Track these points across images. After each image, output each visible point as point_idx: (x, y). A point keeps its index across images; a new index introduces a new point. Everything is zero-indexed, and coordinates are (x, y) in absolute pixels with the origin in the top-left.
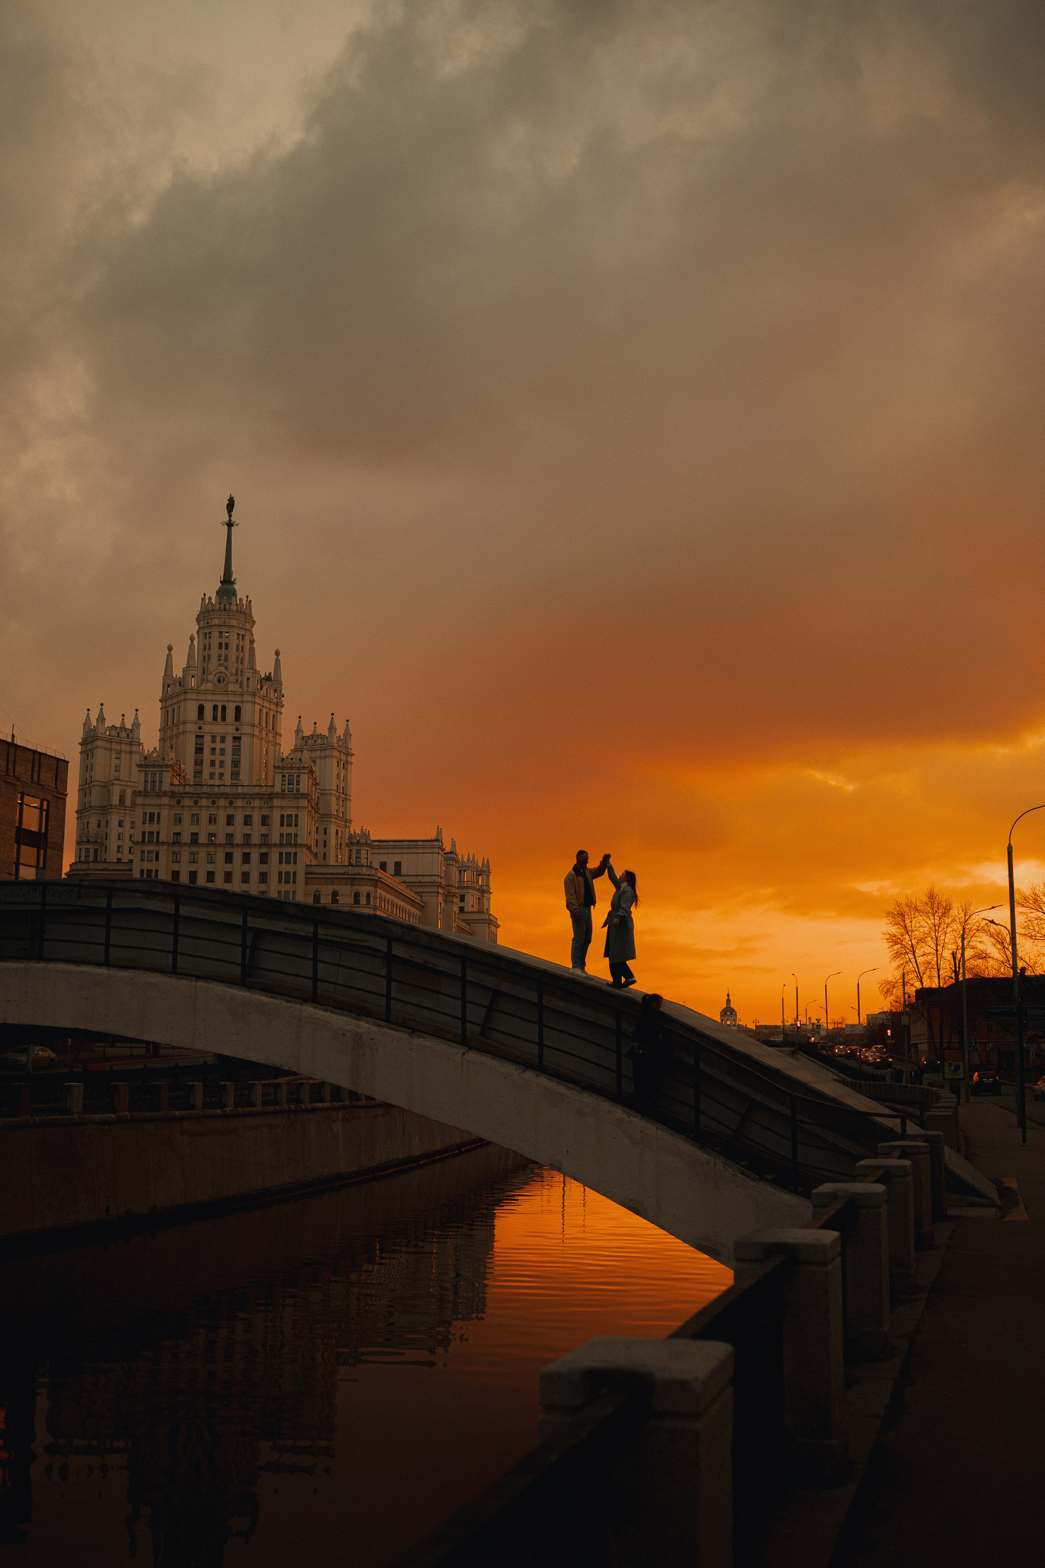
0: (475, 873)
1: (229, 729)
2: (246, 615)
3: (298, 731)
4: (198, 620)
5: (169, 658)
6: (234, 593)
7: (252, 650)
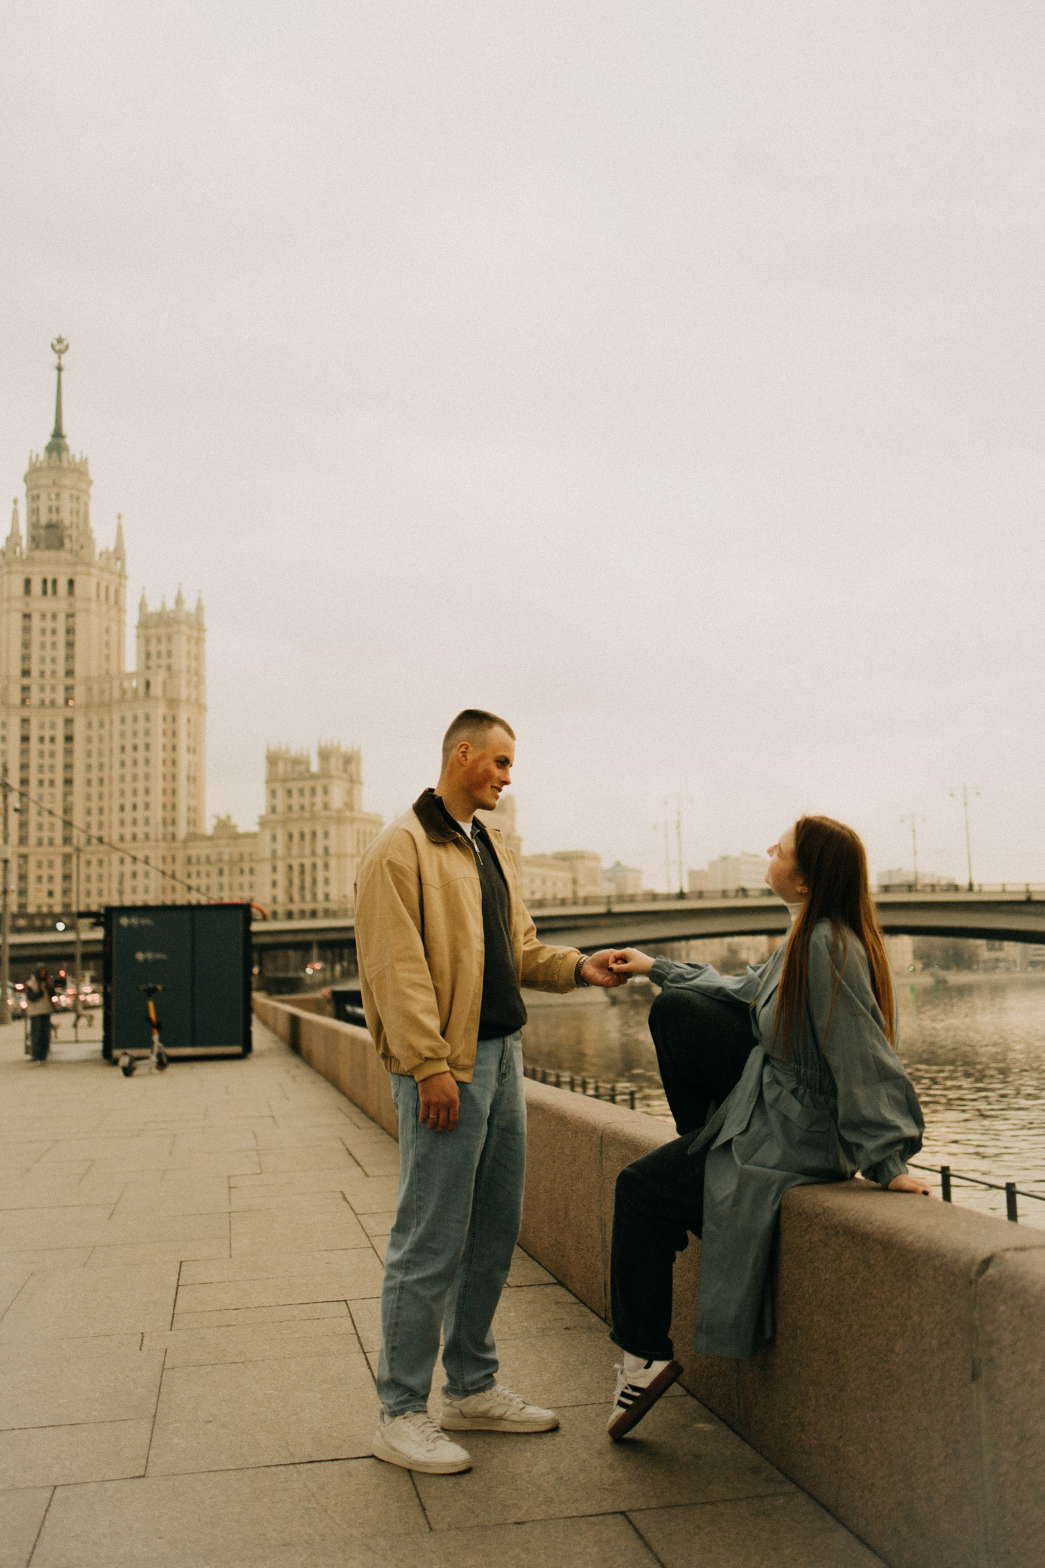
1: (59, 604)
3: (142, 605)
6: (66, 448)
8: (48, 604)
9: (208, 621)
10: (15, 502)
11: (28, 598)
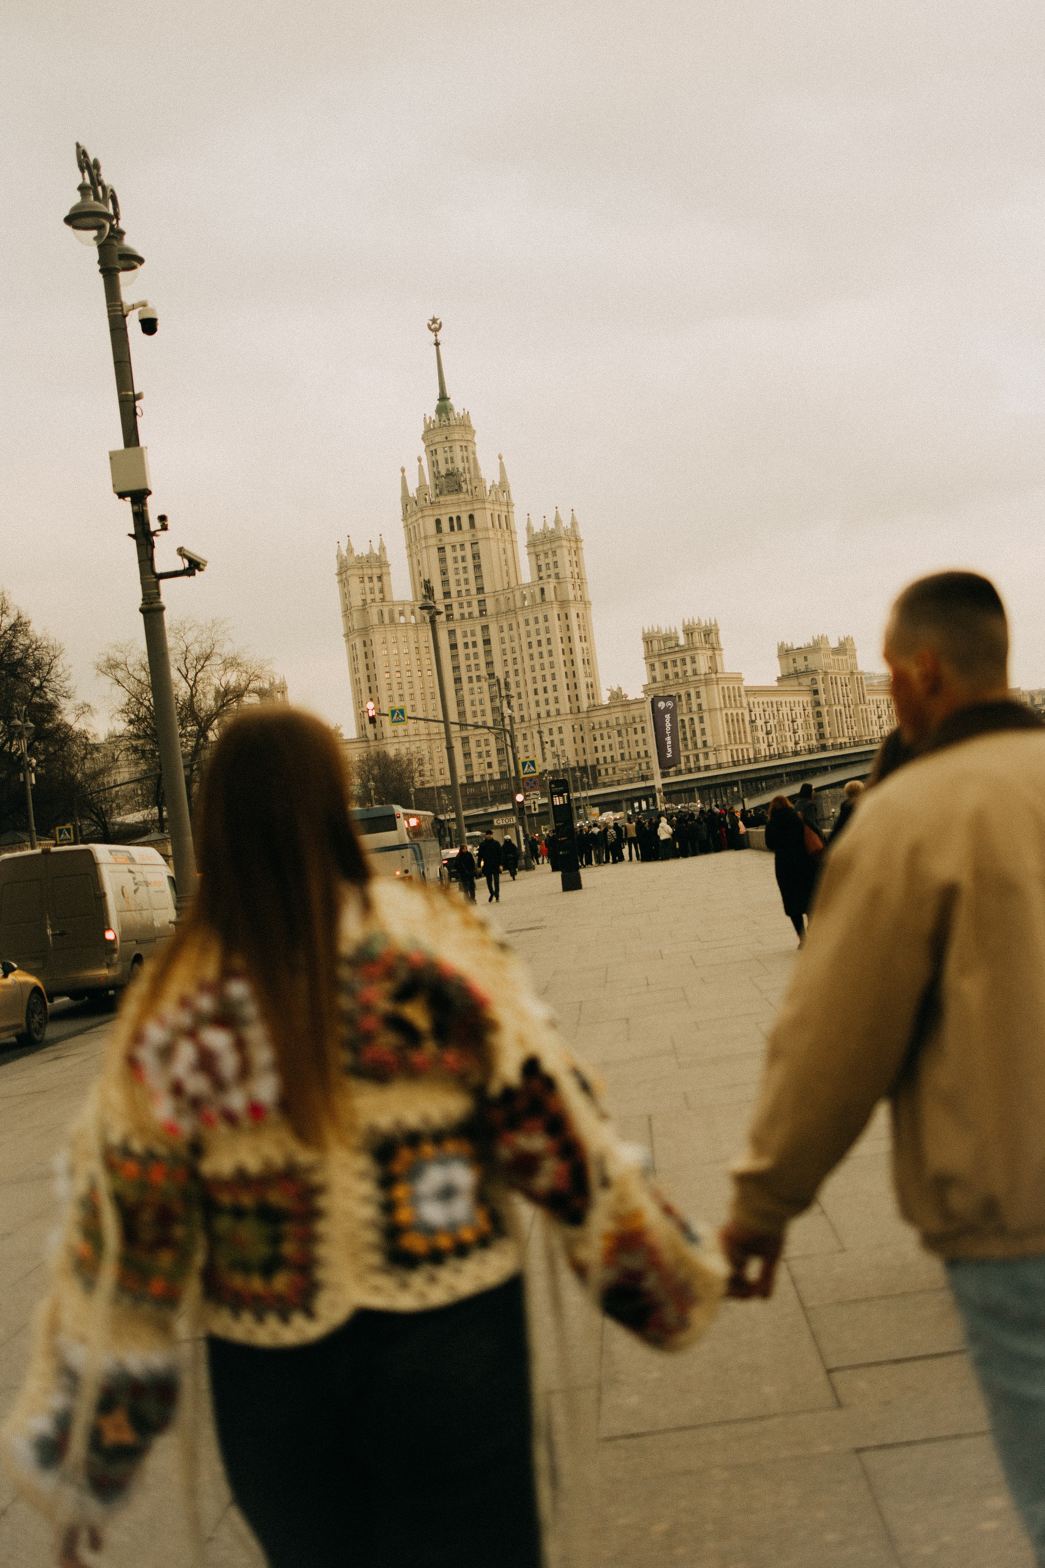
8: (456, 538)
9: (582, 533)
10: (420, 460)
11: (439, 535)
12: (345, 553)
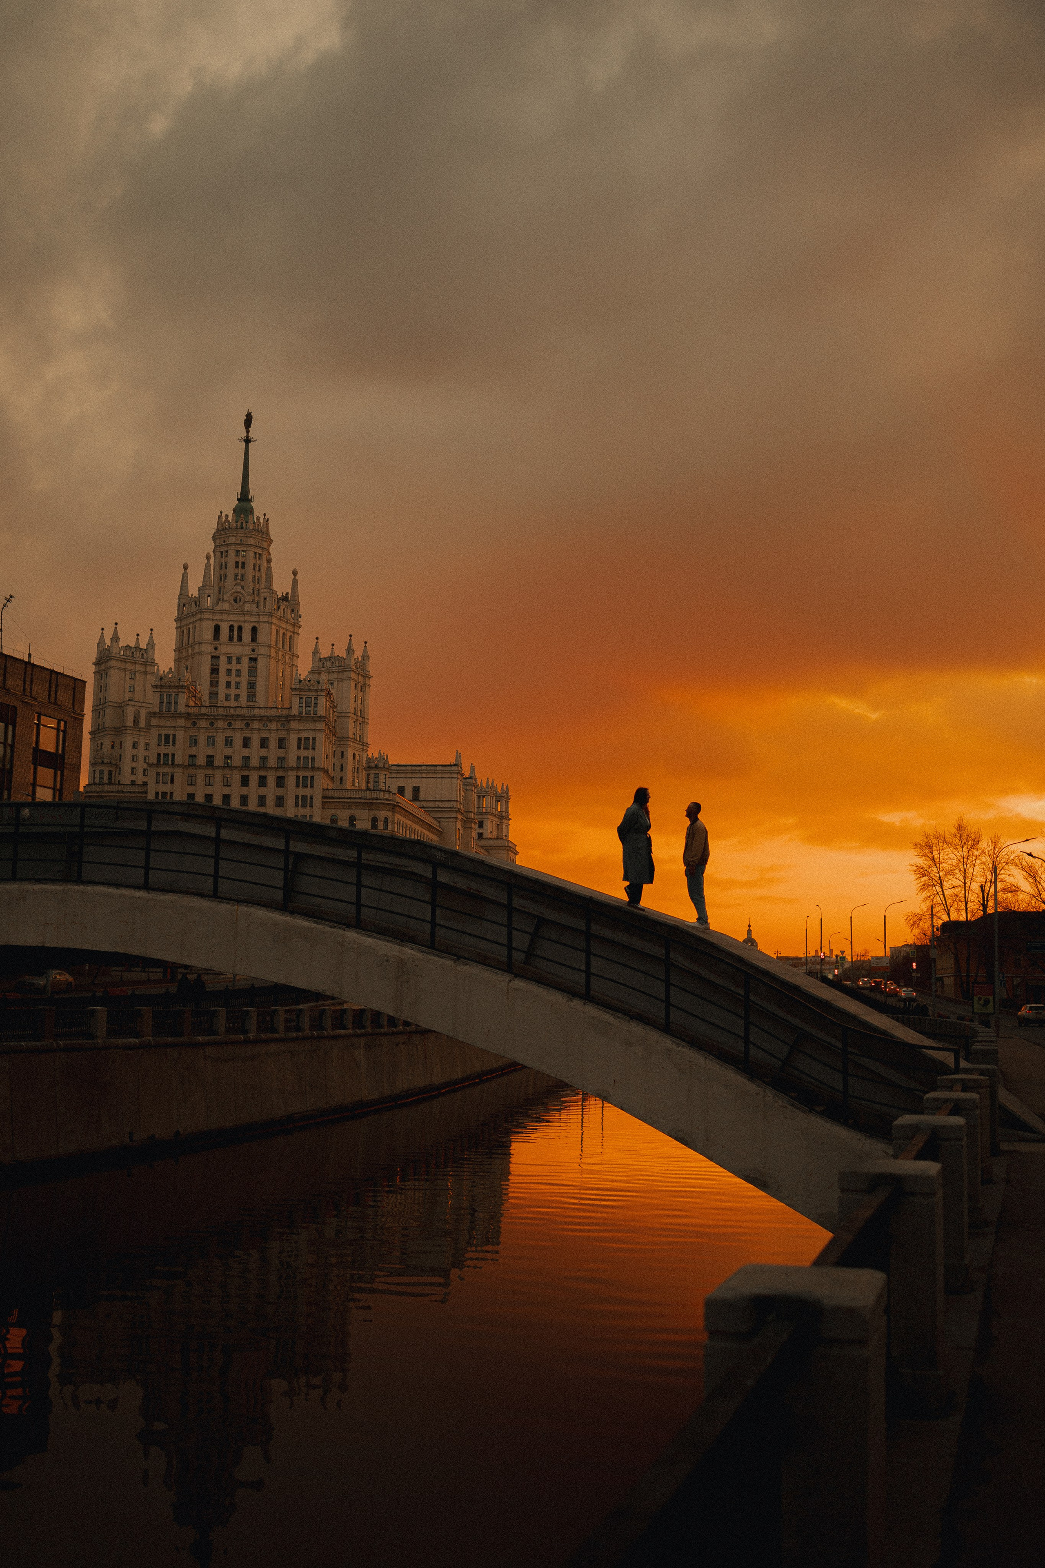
0: (494, 798)
1: (243, 650)
2: (263, 533)
3: (316, 652)
4: (214, 538)
5: (185, 577)
6: (251, 511)
7: (269, 569)
8: (235, 649)
9: (372, 668)
12: (108, 642)
